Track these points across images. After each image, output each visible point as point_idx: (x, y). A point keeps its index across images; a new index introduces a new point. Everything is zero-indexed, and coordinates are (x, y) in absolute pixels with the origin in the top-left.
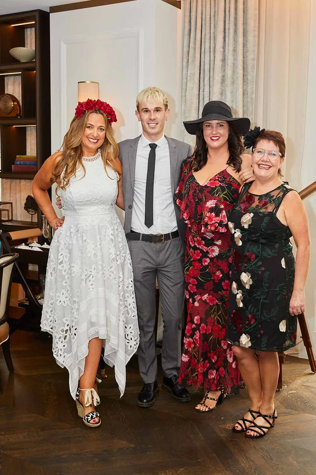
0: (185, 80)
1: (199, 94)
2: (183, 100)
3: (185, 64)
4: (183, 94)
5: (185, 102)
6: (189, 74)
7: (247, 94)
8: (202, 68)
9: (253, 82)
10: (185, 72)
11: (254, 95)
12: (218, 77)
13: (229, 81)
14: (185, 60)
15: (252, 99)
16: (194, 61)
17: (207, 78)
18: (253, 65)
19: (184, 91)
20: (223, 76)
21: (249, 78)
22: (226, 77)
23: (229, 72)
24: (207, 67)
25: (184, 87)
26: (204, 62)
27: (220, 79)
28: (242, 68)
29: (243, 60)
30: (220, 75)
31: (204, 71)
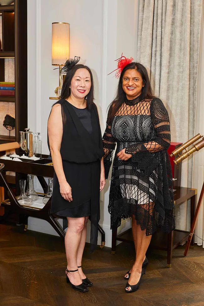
0: (140, 22)
1: (153, 33)
2: (139, 39)
3: (141, 8)
4: (139, 33)
5: (141, 40)
6: (144, 17)
7: (194, 34)
8: (155, 12)
9: (199, 24)
10: (140, 15)
11: (199, 35)
12: (169, 20)
13: (178, 23)
14: (141, 6)
15: (197, 38)
16: (148, 6)
17: (159, 21)
18: (199, 10)
19: (140, 30)
20: (173, 19)
21: (196, 20)
22: (176, 19)
23: (178, 16)
24: (160, 11)
25: (140, 28)
26: (158, 7)
27: (171, 21)
28: (190, 12)
29: (191, 6)
30: (171, 18)
31: (157, 14)
